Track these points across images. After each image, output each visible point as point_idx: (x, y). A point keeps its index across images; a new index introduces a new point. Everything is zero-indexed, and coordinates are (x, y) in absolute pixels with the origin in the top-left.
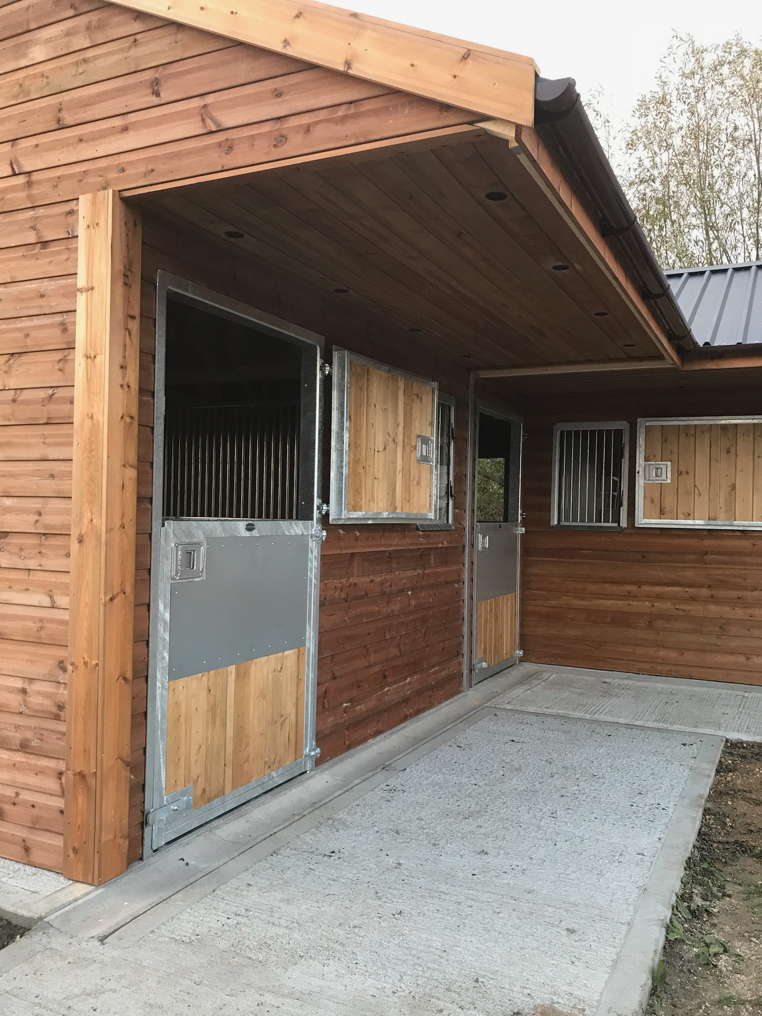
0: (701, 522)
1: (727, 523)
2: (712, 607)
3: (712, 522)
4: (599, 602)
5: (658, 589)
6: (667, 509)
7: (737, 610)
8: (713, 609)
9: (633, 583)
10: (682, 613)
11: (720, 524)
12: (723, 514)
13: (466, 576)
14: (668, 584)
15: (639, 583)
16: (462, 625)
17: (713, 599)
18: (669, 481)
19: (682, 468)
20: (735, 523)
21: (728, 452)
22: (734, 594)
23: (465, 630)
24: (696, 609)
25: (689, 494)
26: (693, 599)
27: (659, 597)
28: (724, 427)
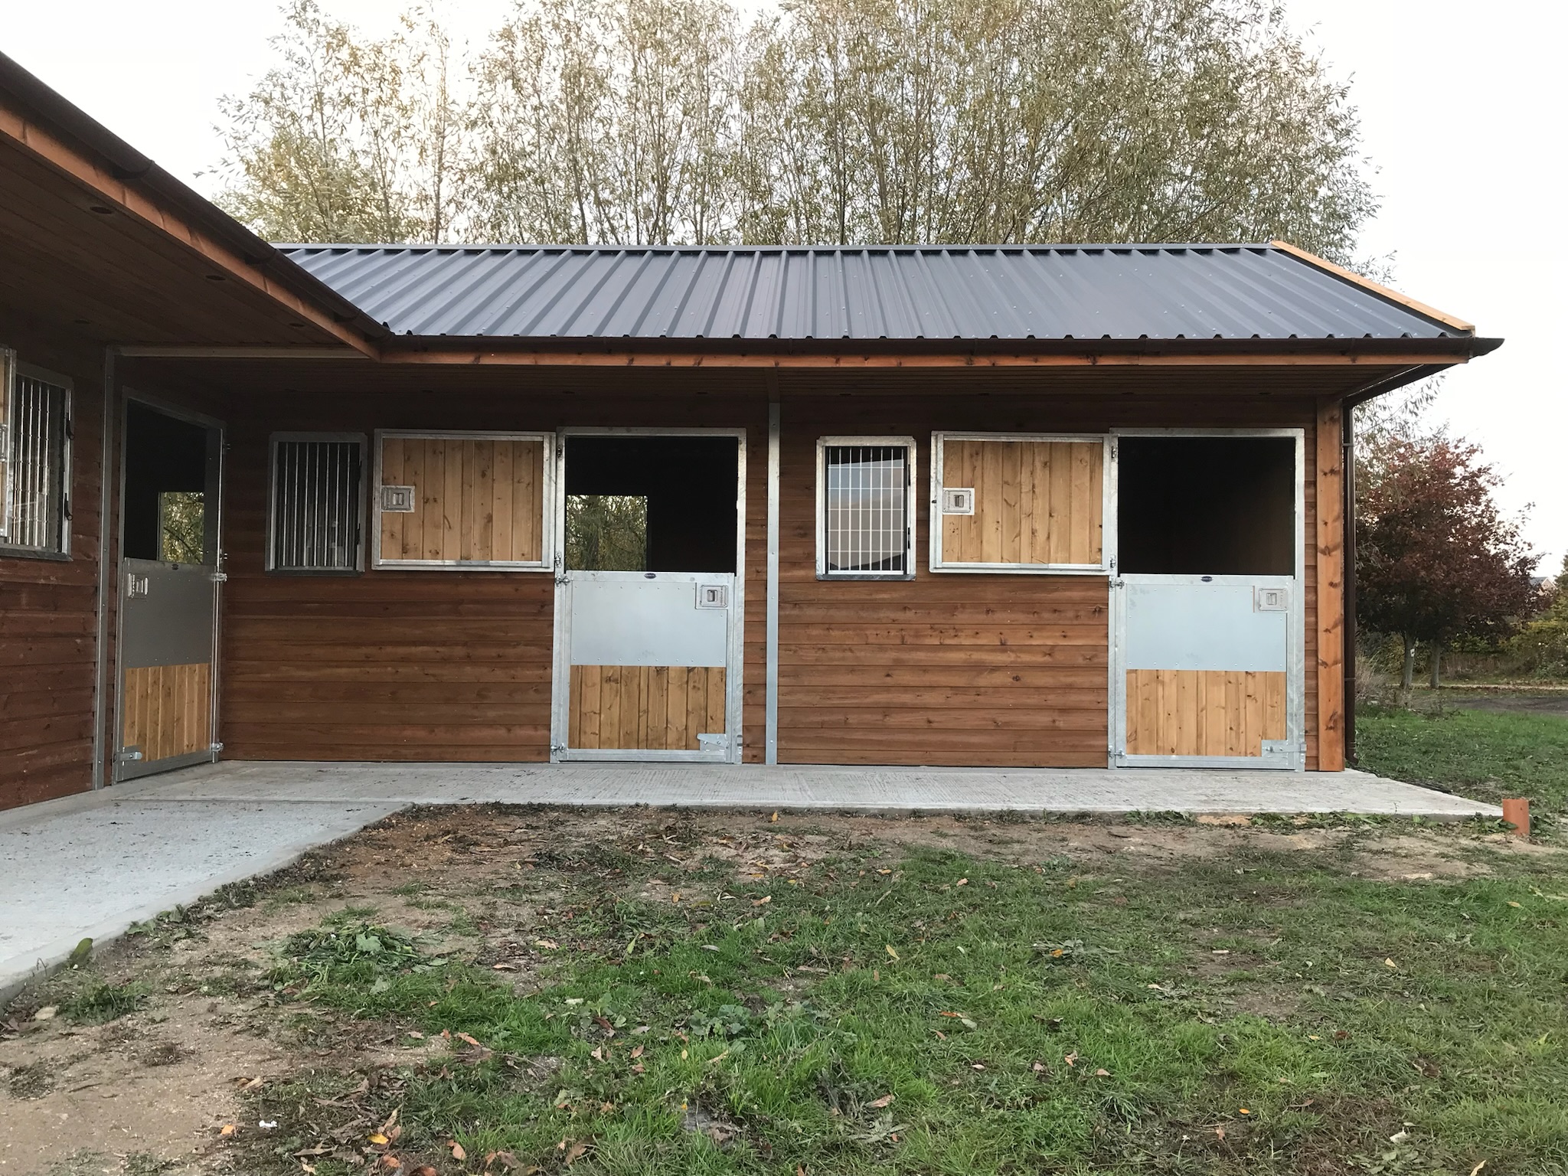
0: (452, 562)
1: (483, 563)
2: (468, 669)
3: (464, 562)
4: (328, 671)
5: (402, 651)
6: (411, 545)
7: (498, 672)
8: (469, 672)
9: (374, 644)
10: (432, 679)
11: (476, 565)
12: (478, 552)
13: (100, 629)
14: (415, 643)
15: (380, 644)
16: (91, 697)
17: (469, 660)
18: (413, 510)
19: (429, 495)
20: (492, 562)
21: (484, 475)
22: (493, 652)
23: (98, 705)
24: (448, 673)
25: (437, 527)
26: (445, 661)
27: (405, 660)
28: (480, 445)
